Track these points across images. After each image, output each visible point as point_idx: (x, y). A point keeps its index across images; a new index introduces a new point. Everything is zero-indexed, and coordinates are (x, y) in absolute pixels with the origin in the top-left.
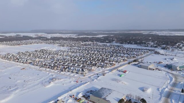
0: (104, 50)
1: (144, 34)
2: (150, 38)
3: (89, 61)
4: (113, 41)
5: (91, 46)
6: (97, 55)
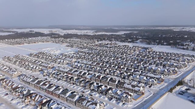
0: (125, 54)
1: (174, 30)
2: (186, 36)
3: (95, 84)
4: (137, 39)
5: (107, 47)
6: (112, 66)
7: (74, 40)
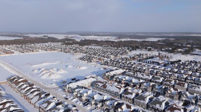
7: (93, 47)
